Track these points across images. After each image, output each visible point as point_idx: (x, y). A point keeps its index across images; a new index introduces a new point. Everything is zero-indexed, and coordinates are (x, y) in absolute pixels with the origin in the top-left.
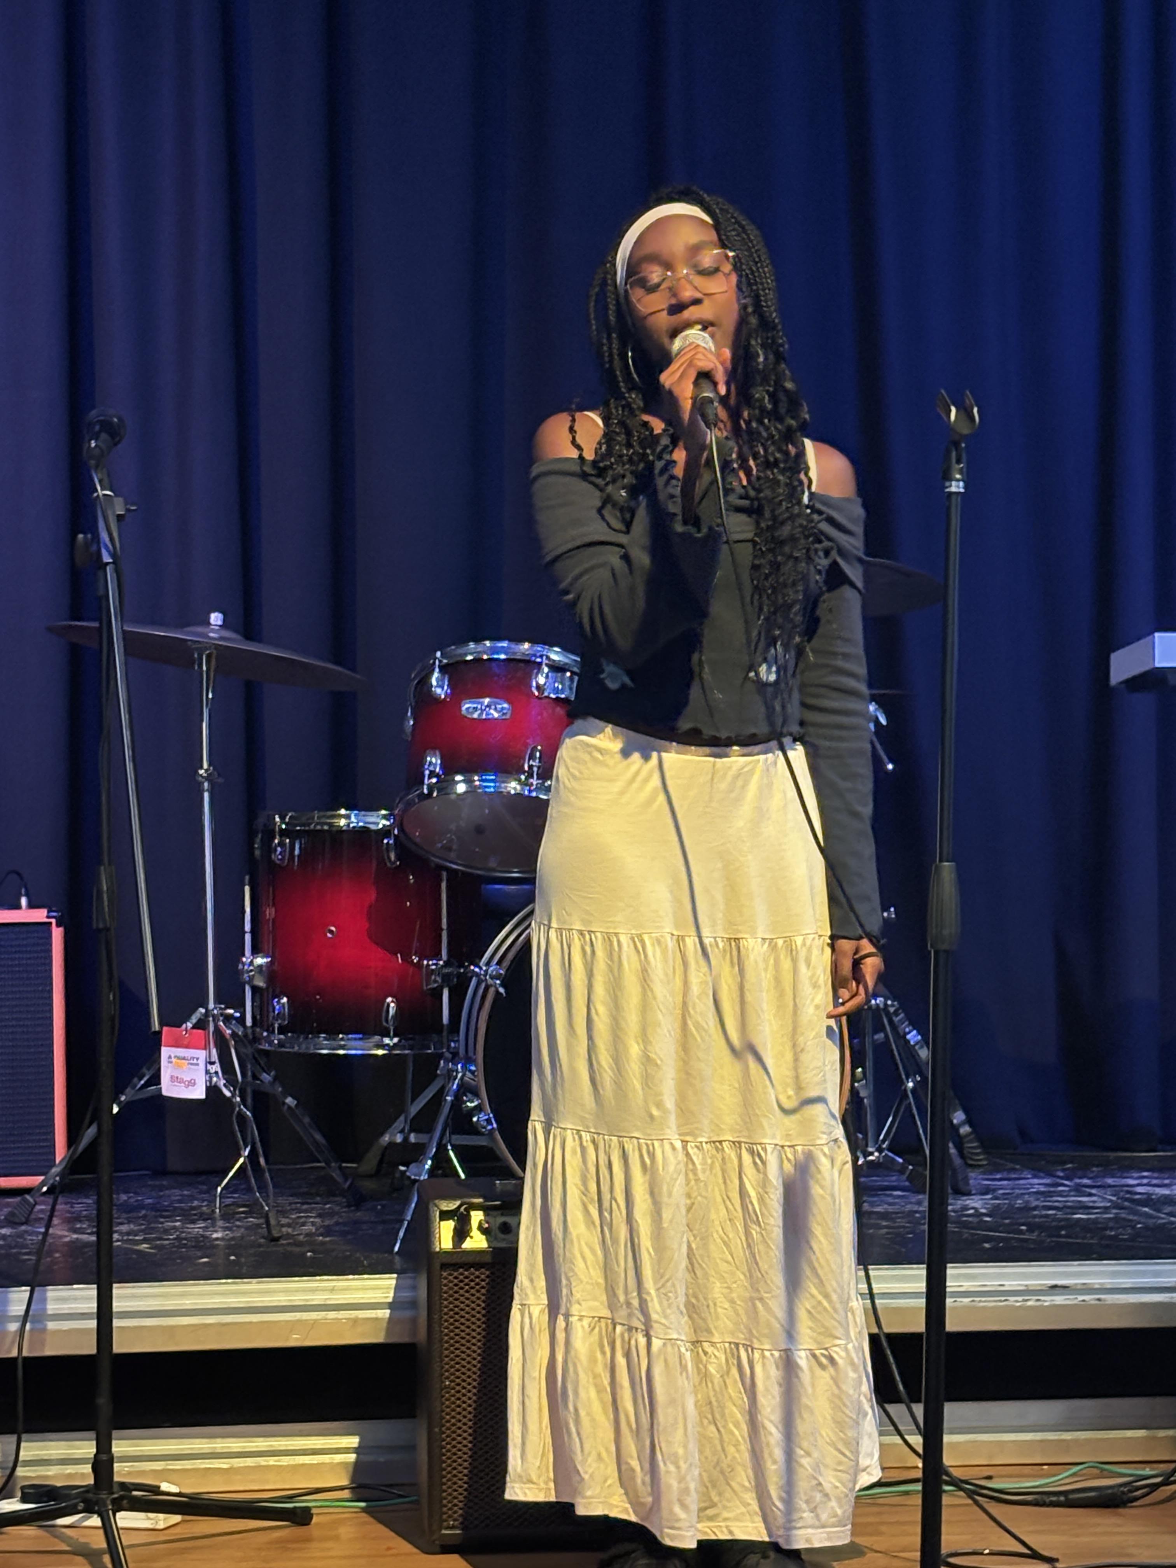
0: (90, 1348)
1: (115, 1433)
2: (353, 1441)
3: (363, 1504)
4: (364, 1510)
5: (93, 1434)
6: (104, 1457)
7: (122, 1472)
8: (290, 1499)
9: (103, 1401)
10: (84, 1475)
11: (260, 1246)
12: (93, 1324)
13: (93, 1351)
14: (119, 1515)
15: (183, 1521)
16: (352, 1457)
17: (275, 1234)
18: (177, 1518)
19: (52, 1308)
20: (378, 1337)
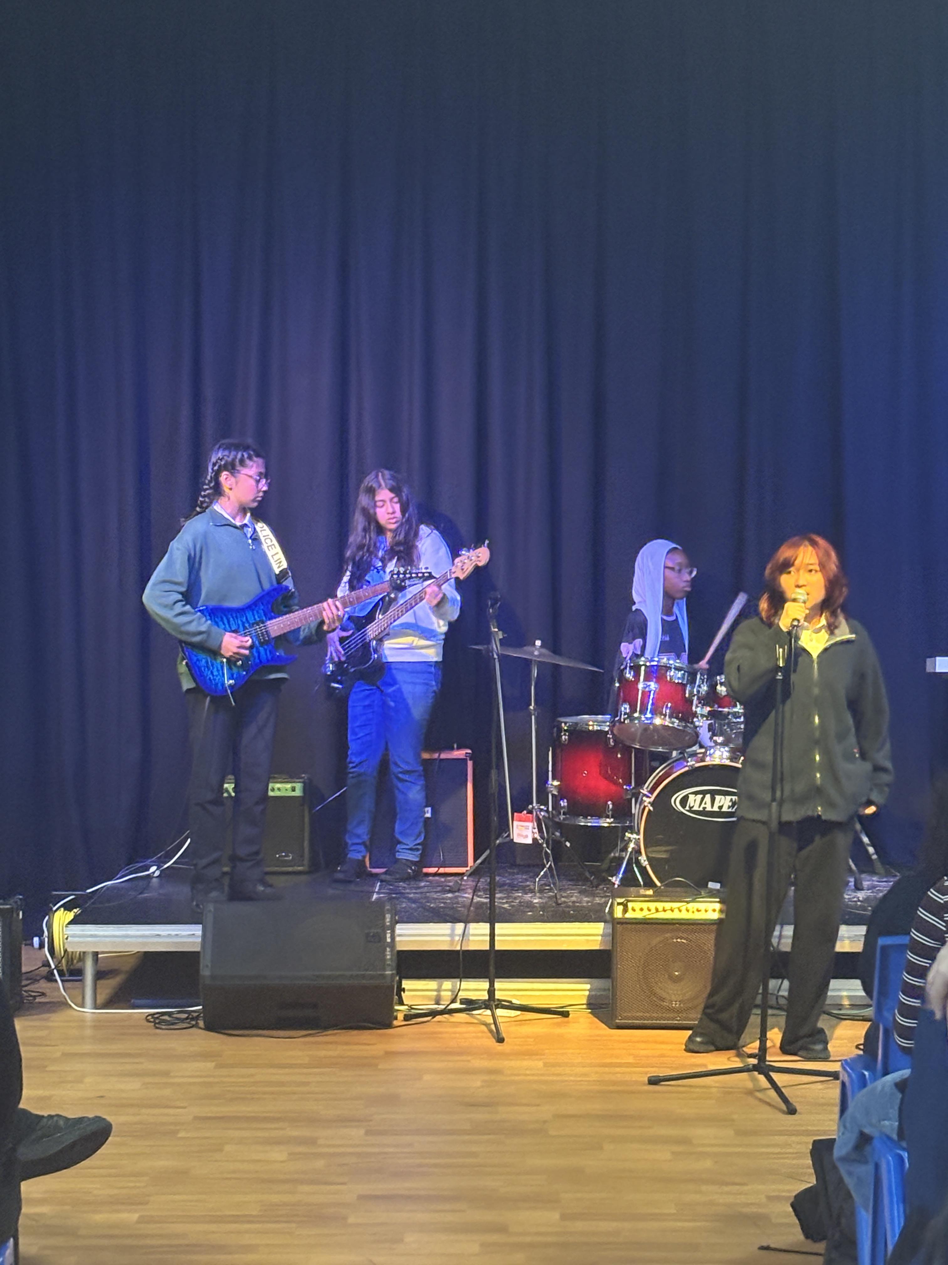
0: (487, 947)
1: (496, 980)
2: (588, 986)
3: (590, 1011)
4: (590, 1013)
5: (488, 980)
6: (492, 989)
7: (498, 995)
8: (562, 1007)
9: (492, 969)
10: (485, 996)
11: (553, 907)
12: (488, 938)
13: (488, 948)
14: (498, 1010)
15: (521, 1014)
16: (587, 993)
17: (559, 902)
18: (519, 1013)
19: (472, 931)
20: (597, 947)
